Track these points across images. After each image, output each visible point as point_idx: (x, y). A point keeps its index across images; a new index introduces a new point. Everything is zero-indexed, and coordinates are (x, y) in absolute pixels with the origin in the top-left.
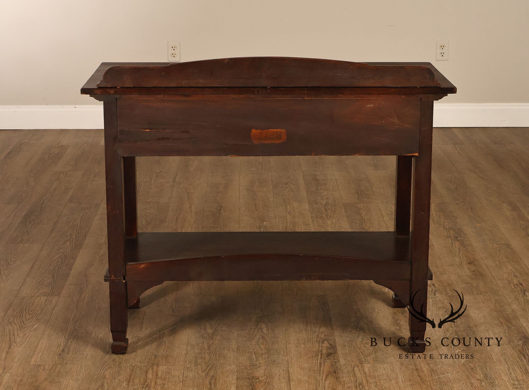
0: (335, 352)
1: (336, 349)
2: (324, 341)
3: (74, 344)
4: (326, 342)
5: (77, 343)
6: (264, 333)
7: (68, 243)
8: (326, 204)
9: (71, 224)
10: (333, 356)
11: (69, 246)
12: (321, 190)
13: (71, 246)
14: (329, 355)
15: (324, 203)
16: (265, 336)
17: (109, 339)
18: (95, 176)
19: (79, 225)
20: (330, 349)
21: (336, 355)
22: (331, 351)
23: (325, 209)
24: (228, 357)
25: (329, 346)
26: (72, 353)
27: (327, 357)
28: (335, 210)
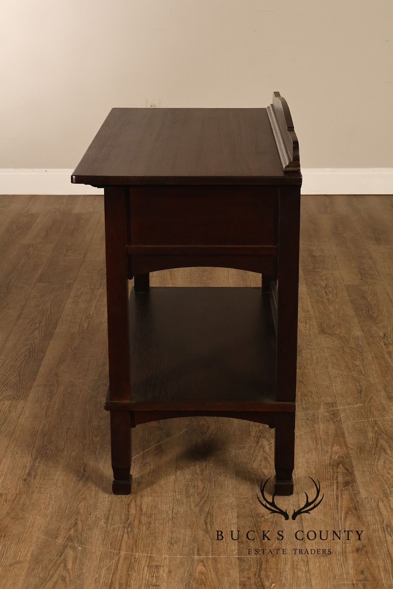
0: (353, 481)
1: (354, 476)
2: (339, 464)
3: (42, 465)
4: (341, 466)
5: (45, 464)
6: (267, 453)
7: (37, 332)
8: (326, 285)
9: (40, 308)
10: (351, 485)
11: (38, 336)
12: (320, 268)
13: (40, 336)
14: (347, 484)
15: (324, 285)
16: (268, 457)
17: (83, 459)
18: (67, 250)
19: (49, 309)
20: (347, 476)
21: (355, 484)
22: (348, 478)
23: (326, 292)
24: (225, 485)
25: (346, 472)
26: (40, 478)
27: (344, 486)
28: (336, 294)
